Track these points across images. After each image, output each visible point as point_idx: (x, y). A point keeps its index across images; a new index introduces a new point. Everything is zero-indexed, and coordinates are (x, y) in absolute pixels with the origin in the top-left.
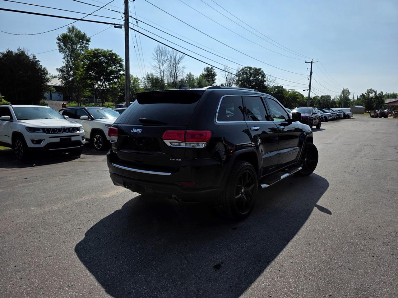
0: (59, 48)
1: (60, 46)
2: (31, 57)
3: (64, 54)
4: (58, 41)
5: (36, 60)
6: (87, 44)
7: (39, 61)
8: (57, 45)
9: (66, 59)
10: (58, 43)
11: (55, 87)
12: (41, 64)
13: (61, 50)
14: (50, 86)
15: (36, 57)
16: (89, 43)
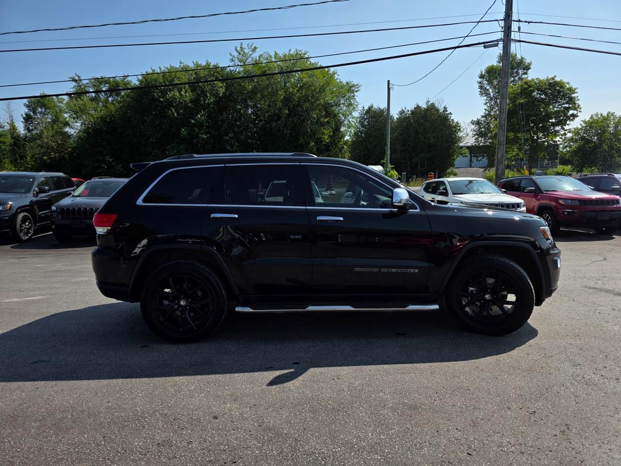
0: (480, 90)
1: (481, 87)
2: (441, 110)
3: (485, 98)
4: (479, 80)
5: (448, 112)
6: (526, 73)
7: (450, 114)
8: (477, 85)
9: (488, 104)
10: (480, 83)
11: (468, 147)
12: (453, 117)
13: (483, 91)
14: (462, 147)
15: (447, 109)
16: (529, 71)
